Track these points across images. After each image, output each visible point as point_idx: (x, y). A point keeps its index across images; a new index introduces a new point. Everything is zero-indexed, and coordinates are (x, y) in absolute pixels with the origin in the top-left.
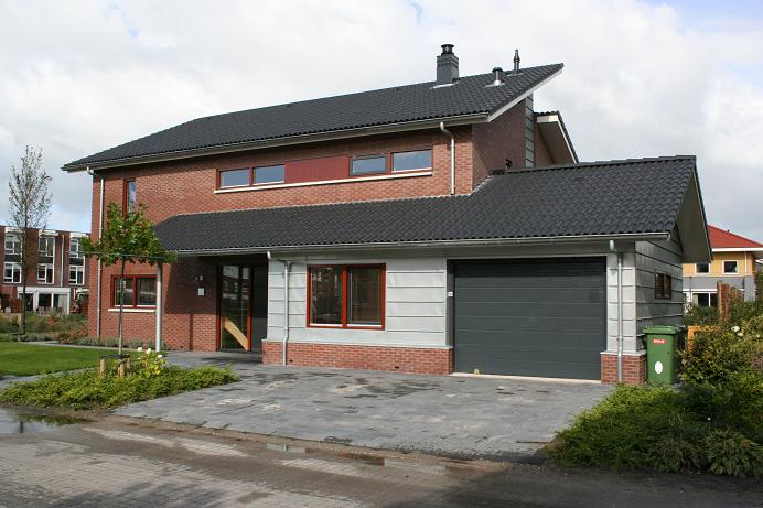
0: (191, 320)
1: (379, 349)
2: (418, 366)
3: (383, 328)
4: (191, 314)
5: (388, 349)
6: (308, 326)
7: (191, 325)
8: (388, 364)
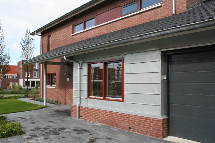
0: (66, 92)
1: (120, 114)
2: (142, 129)
3: (123, 101)
4: (66, 88)
5: (125, 115)
6: (89, 97)
7: (66, 94)
8: (125, 125)
